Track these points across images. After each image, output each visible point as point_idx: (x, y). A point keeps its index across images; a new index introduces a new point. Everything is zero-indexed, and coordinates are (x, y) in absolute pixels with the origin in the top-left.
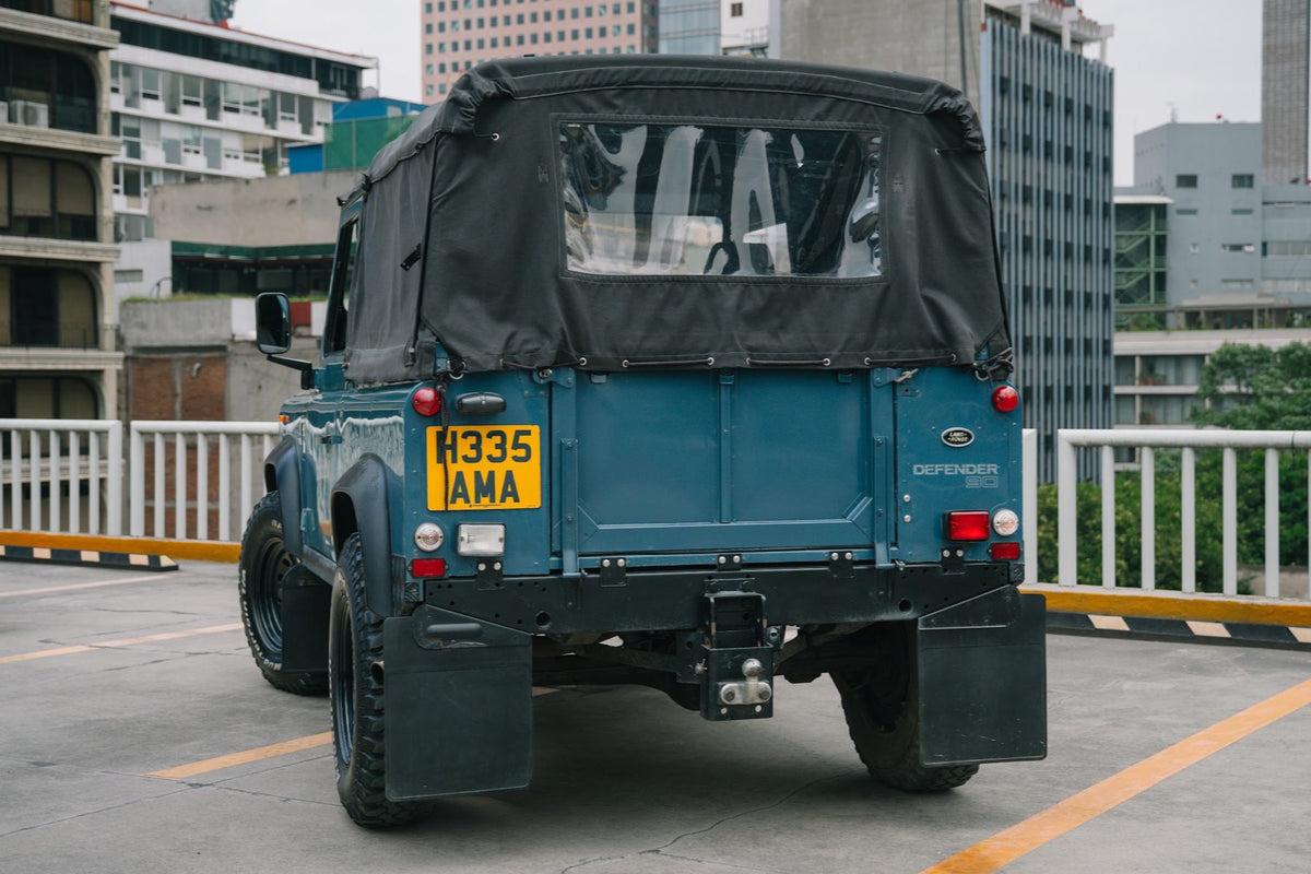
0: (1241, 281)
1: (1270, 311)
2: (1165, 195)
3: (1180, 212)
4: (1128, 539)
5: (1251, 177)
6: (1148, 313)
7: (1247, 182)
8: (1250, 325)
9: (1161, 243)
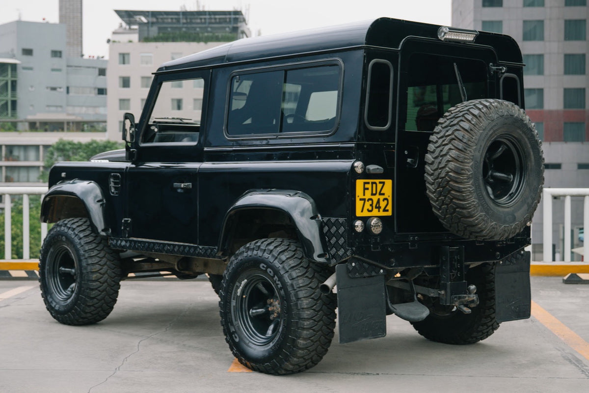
0: (57, 106)
1: (73, 123)
2: (16, 59)
3: (24, 68)
4: (18, 243)
5: (60, 52)
6: (8, 122)
7: (59, 55)
8: (63, 130)
9: (14, 84)
